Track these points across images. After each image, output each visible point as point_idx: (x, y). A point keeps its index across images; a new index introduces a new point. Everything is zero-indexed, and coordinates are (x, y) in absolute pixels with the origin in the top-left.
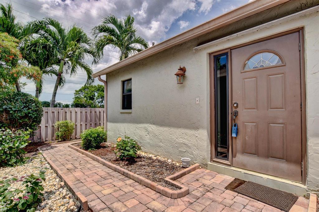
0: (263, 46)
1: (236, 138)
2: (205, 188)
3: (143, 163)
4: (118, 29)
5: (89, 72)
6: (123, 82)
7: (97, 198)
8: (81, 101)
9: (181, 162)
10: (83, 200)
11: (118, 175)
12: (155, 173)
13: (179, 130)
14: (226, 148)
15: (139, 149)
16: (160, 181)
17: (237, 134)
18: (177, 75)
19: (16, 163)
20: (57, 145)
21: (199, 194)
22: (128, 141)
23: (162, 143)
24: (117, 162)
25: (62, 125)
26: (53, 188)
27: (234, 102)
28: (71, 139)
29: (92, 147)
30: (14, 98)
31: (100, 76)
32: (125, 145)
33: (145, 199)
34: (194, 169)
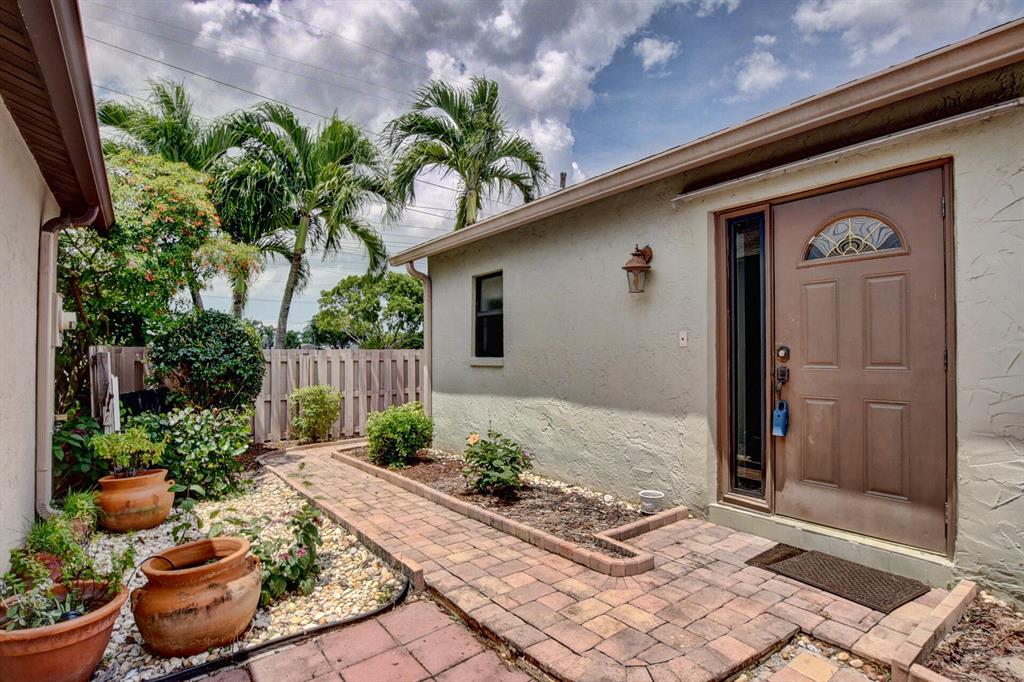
0: (854, 200)
1: (783, 439)
2: (695, 559)
3: (539, 502)
4: (454, 119)
5: (374, 247)
6: (479, 281)
7: (439, 567)
8: (338, 325)
9: (639, 500)
10: (414, 567)
11: (477, 526)
12: (570, 525)
13: (635, 415)
14: (757, 467)
15: (528, 466)
16: (582, 541)
17: (786, 428)
18: (629, 269)
19: (225, 492)
20: (301, 453)
21: (677, 572)
22: (498, 444)
23: (589, 451)
24: (470, 498)
25: (309, 398)
26: (335, 547)
27: (779, 344)
28: (330, 436)
29: (396, 459)
30: (200, 329)
31: (411, 262)
32: (489, 456)
33: (548, 574)
34: (673, 519)
